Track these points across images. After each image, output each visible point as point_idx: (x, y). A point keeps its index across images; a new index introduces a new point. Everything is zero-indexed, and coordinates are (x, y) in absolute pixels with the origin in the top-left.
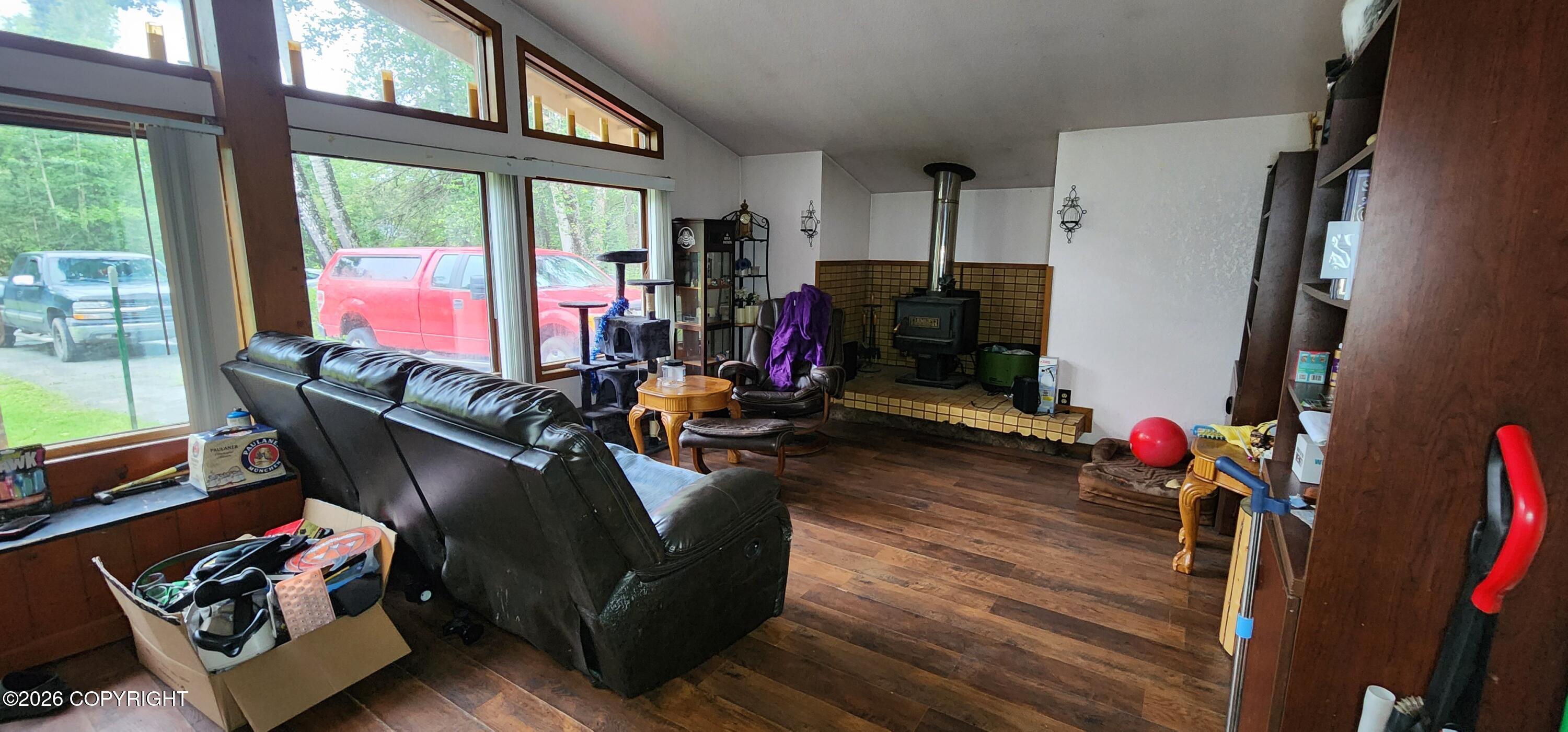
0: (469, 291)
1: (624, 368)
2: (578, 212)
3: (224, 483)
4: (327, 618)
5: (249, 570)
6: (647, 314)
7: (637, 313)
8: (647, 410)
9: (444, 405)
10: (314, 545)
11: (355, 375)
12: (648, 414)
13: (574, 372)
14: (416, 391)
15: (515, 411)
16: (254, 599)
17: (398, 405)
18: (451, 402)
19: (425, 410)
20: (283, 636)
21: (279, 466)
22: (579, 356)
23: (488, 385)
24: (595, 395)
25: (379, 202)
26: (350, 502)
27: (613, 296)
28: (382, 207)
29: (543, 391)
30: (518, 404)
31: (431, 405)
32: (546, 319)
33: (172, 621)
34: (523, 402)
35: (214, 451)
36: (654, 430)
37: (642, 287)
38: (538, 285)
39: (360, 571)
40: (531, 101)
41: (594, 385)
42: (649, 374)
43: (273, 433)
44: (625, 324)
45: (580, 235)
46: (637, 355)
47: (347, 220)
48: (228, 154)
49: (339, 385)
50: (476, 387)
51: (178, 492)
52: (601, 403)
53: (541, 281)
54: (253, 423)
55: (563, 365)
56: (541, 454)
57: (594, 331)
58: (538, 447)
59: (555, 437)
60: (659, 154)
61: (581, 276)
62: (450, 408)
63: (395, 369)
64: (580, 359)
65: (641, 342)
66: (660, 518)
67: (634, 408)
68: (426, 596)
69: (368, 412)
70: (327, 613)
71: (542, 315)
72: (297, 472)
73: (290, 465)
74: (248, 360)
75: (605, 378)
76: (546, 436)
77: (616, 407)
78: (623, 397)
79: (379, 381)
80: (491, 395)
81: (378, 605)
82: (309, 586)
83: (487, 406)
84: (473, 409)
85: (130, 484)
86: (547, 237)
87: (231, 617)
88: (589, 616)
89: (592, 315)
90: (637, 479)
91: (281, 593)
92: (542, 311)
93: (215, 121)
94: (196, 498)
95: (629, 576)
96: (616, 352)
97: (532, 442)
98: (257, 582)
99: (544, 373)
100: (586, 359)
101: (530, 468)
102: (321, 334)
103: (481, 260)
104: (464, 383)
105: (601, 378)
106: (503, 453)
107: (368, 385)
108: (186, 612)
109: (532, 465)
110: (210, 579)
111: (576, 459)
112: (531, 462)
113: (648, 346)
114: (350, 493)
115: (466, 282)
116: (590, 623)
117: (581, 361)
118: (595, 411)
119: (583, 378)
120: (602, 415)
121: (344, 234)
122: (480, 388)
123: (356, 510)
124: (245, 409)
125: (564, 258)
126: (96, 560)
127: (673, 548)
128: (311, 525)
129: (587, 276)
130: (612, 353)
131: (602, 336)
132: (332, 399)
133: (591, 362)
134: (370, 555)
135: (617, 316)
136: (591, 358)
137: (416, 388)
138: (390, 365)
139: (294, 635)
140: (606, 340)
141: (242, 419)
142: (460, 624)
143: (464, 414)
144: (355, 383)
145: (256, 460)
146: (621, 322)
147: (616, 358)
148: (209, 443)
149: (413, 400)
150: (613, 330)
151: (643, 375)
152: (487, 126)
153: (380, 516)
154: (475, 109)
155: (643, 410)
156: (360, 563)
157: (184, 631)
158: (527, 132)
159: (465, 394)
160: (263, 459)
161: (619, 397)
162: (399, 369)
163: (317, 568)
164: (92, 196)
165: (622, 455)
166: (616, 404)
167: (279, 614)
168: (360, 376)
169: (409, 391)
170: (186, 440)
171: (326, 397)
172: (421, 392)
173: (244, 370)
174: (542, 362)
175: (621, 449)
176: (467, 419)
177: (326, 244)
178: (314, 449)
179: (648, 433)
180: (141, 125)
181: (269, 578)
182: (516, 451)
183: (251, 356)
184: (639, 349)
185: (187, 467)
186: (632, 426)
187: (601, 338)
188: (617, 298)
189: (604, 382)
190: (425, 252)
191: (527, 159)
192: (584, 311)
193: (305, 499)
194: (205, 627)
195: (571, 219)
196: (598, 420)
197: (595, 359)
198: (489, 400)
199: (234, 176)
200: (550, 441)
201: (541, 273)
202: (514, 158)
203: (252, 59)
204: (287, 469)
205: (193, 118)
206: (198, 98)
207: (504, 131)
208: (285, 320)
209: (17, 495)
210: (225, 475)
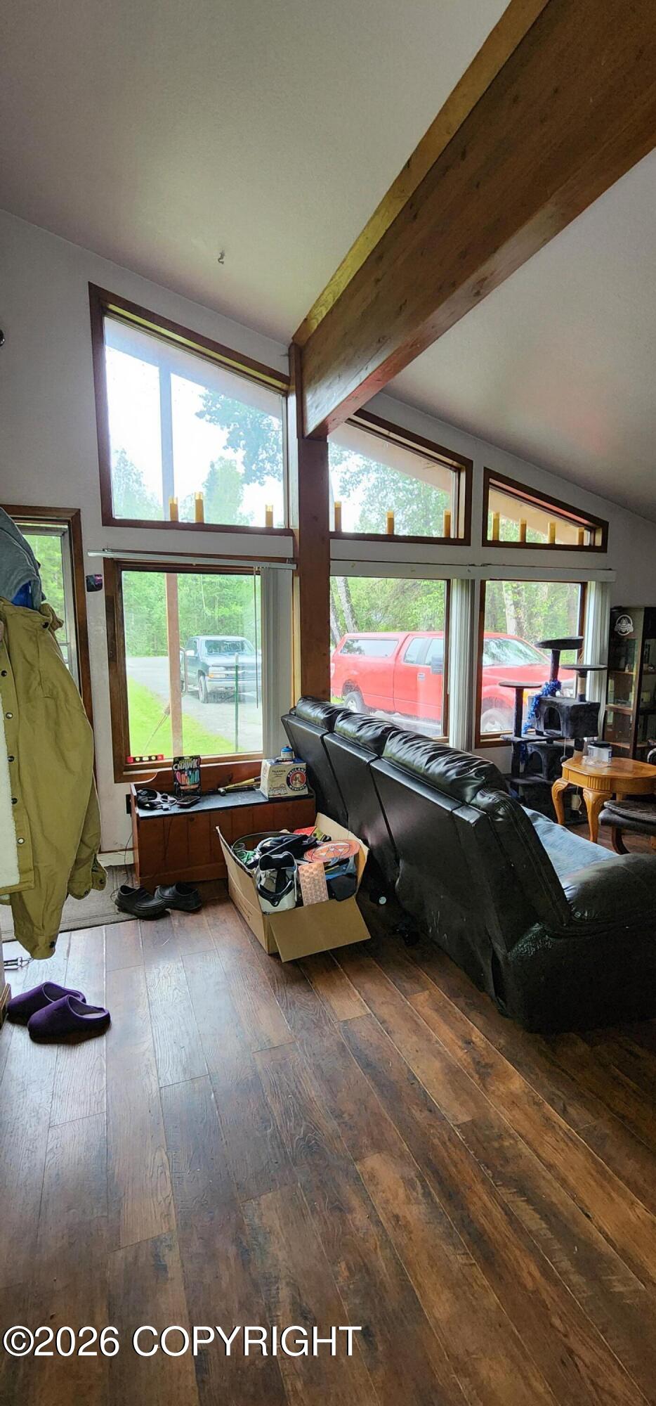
0: (430, 667)
1: (552, 743)
2: (523, 599)
3: (277, 794)
4: (324, 898)
5: (286, 853)
6: (578, 696)
7: (569, 694)
8: (569, 785)
9: (409, 762)
10: (320, 846)
11: (354, 734)
12: (571, 787)
13: (507, 743)
14: (391, 751)
15: (458, 774)
16: (287, 873)
17: (379, 758)
18: (414, 761)
19: (395, 763)
20: (299, 903)
21: (305, 787)
22: (512, 729)
23: (440, 751)
24: (524, 765)
25: (373, 596)
26: (342, 820)
27: (547, 678)
28: (375, 598)
29: (479, 761)
30: (460, 769)
31: (400, 761)
32: (488, 693)
33: (249, 874)
34: (464, 768)
35: (275, 773)
36: (575, 804)
37: (575, 671)
38: (484, 664)
39: (344, 871)
40: (491, 515)
41: (524, 756)
42: (575, 751)
43: (303, 765)
44: (556, 704)
45: (523, 619)
46: (565, 733)
47: (352, 611)
48: (297, 580)
49: (345, 738)
50: (432, 752)
51: (253, 795)
52: (529, 772)
53: (487, 660)
54: (294, 757)
55: (498, 736)
56: (474, 811)
57: (527, 709)
58: (472, 805)
59: (485, 799)
60: (603, 549)
61: (521, 655)
62: (413, 765)
63: (379, 731)
64: (513, 732)
65: (569, 722)
66: (569, 884)
67: (557, 781)
68: (383, 900)
69: (362, 760)
70: (324, 896)
71: (485, 689)
72: (313, 794)
73: (311, 788)
74: (295, 715)
75: (534, 750)
76: (479, 797)
77: (541, 778)
78: (548, 770)
79: (369, 739)
80: (441, 759)
81: (353, 897)
82: (315, 873)
83: (438, 767)
84: (428, 768)
85: (233, 785)
86: (495, 619)
87: (275, 881)
88: (500, 951)
89: (528, 693)
90: (552, 845)
91: (301, 872)
92: (485, 685)
93: (292, 561)
94: (263, 800)
95: (536, 928)
96: (545, 728)
97: (468, 799)
98: (288, 862)
99: (482, 741)
100: (518, 732)
101: (465, 820)
102: (336, 701)
103: (442, 642)
104: (424, 748)
105: (530, 750)
106: (446, 806)
107: (362, 741)
108: (255, 870)
109: (467, 819)
110: (267, 854)
111: (500, 819)
112: (466, 816)
113: (576, 725)
114: (343, 814)
115: (428, 659)
116: (500, 958)
117: (514, 734)
118: (522, 778)
119: (514, 748)
120: (527, 782)
121: (349, 622)
122: (433, 753)
123: (346, 827)
124: (290, 747)
125: (507, 640)
126: (217, 828)
127: (578, 915)
128: (319, 831)
129: (526, 655)
130: (541, 729)
131: (534, 713)
132: (340, 747)
133: (523, 735)
134: (352, 860)
135: (549, 696)
136: (523, 731)
137: (393, 747)
138: (377, 728)
139: (305, 904)
140: (537, 717)
141: (288, 753)
142: (403, 929)
143: (422, 771)
144: (355, 739)
145: (294, 782)
146: (552, 702)
147: (545, 733)
148: (272, 765)
149: (389, 756)
150: (545, 709)
151: (569, 752)
152: (457, 542)
153: (360, 835)
154: (448, 531)
155: (566, 784)
156: (345, 865)
157: (254, 882)
158: (485, 543)
159: (424, 756)
160: (297, 781)
161: (545, 769)
162: (383, 732)
163: (321, 862)
164: (221, 600)
165: (541, 823)
166: (541, 775)
167: (299, 886)
168: (358, 734)
169: (387, 749)
170: (260, 763)
171: (336, 745)
172: (395, 751)
173: (293, 722)
174: (481, 731)
175: (541, 817)
176: (423, 775)
177: (338, 629)
178: (325, 779)
179: (570, 805)
180: (259, 568)
181: (296, 862)
182: (457, 805)
183: (298, 712)
184: (567, 728)
185: (259, 780)
186: (554, 797)
187: (532, 715)
188: (550, 680)
189: (532, 754)
190: (400, 635)
191: (483, 565)
192: (519, 691)
193: (316, 813)
194: (262, 883)
195: (516, 604)
196: (524, 786)
197: (525, 733)
198: (439, 764)
199: (299, 595)
200: (482, 802)
201: (486, 653)
202: (473, 565)
203: (316, 518)
204: (309, 790)
205: (283, 560)
206: (286, 548)
207: (469, 544)
208: (316, 689)
209: (188, 782)
210: (278, 788)
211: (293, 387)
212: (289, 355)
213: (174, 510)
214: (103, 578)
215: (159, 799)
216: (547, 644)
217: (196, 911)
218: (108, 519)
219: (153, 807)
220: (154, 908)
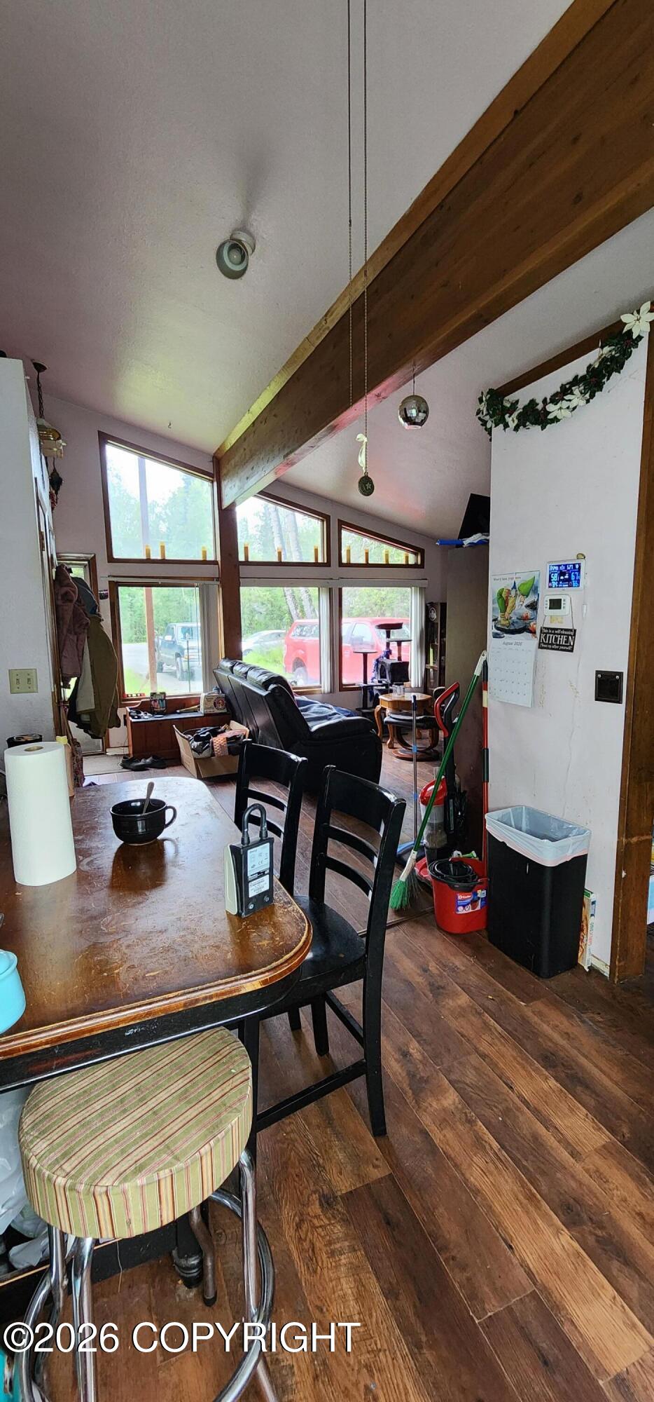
3: (208, 711)
4: (225, 753)
5: (208, 735)
8: (382, 708)
10: (226, 731)
13: (357, 688)
16: (208, 742)
20: (213, 753)
21: (225, 708)
22: (362, 680)
24: (373, 702)
26: (240, 721)
27: (384, 648)
33: (188, 743)
35: (207, 700)
39: (237, 741)
40: (344, 546)
41: (369, 694)
43: (223, 696)
48: (221, 589)
51: (195, 713)
54: (218, 691)
59: (272, 687)
60: (422, 566)
67: (377, 707)
69: (240, 683)
75: (370, 690)
82: (221, 742)
85: (185, 708)
87: (201, 746)
91: (214, 741)
93: (218, 579)
94: (202, 715)
99: (343, 688)
102: (245, 660)
114: (241, 719)
117: (363, 682)
119: (361, 691)
123: (242, 724)
124: (216, 686)
126: (174, 726)
128: (228, 726)
134: (241, 737)
138: (247, 667)
139: (215, 755)
141: (215, 689)
145: (218, 705)
148: (206, 696)
150: (380, 666)
152: (322, 565)
154: (316, 558)
155: (380, 708)
156: (237, 739)
157: (190, 747)
158: (341, 565)
160: (220, 705)
163: (226, 738)
167: (213, 748)
170: (200, 696)
171: (233, 679)
173: (217, 671)
174: (342, 682)
178: (236, 703)
180: (198, 584)
181: (213, 738)
185: (199, 705)
186: (375, 716)
191: (340, 578)
192: (365, 655)
193: (229, 719)
194: (195, 747)
199: (222, 599)
202: (332, 579)
203: (230, 555)
204: (227, 709)
205: (212, 579)
206: (214, 571)
207: (330, 566)
208: (234, 653)
209: (158, 706)
210: (208, 708)
211: (215, 479)
212: (213, 461)
213: (148, 553)
214: (108, 592)
215: (142, 714)
216: (381, 627)
217: (164, 768)
218: (111, 559)
219: (139, 718)
220: (142, 765)
